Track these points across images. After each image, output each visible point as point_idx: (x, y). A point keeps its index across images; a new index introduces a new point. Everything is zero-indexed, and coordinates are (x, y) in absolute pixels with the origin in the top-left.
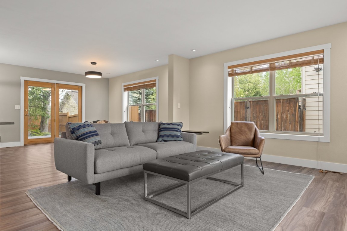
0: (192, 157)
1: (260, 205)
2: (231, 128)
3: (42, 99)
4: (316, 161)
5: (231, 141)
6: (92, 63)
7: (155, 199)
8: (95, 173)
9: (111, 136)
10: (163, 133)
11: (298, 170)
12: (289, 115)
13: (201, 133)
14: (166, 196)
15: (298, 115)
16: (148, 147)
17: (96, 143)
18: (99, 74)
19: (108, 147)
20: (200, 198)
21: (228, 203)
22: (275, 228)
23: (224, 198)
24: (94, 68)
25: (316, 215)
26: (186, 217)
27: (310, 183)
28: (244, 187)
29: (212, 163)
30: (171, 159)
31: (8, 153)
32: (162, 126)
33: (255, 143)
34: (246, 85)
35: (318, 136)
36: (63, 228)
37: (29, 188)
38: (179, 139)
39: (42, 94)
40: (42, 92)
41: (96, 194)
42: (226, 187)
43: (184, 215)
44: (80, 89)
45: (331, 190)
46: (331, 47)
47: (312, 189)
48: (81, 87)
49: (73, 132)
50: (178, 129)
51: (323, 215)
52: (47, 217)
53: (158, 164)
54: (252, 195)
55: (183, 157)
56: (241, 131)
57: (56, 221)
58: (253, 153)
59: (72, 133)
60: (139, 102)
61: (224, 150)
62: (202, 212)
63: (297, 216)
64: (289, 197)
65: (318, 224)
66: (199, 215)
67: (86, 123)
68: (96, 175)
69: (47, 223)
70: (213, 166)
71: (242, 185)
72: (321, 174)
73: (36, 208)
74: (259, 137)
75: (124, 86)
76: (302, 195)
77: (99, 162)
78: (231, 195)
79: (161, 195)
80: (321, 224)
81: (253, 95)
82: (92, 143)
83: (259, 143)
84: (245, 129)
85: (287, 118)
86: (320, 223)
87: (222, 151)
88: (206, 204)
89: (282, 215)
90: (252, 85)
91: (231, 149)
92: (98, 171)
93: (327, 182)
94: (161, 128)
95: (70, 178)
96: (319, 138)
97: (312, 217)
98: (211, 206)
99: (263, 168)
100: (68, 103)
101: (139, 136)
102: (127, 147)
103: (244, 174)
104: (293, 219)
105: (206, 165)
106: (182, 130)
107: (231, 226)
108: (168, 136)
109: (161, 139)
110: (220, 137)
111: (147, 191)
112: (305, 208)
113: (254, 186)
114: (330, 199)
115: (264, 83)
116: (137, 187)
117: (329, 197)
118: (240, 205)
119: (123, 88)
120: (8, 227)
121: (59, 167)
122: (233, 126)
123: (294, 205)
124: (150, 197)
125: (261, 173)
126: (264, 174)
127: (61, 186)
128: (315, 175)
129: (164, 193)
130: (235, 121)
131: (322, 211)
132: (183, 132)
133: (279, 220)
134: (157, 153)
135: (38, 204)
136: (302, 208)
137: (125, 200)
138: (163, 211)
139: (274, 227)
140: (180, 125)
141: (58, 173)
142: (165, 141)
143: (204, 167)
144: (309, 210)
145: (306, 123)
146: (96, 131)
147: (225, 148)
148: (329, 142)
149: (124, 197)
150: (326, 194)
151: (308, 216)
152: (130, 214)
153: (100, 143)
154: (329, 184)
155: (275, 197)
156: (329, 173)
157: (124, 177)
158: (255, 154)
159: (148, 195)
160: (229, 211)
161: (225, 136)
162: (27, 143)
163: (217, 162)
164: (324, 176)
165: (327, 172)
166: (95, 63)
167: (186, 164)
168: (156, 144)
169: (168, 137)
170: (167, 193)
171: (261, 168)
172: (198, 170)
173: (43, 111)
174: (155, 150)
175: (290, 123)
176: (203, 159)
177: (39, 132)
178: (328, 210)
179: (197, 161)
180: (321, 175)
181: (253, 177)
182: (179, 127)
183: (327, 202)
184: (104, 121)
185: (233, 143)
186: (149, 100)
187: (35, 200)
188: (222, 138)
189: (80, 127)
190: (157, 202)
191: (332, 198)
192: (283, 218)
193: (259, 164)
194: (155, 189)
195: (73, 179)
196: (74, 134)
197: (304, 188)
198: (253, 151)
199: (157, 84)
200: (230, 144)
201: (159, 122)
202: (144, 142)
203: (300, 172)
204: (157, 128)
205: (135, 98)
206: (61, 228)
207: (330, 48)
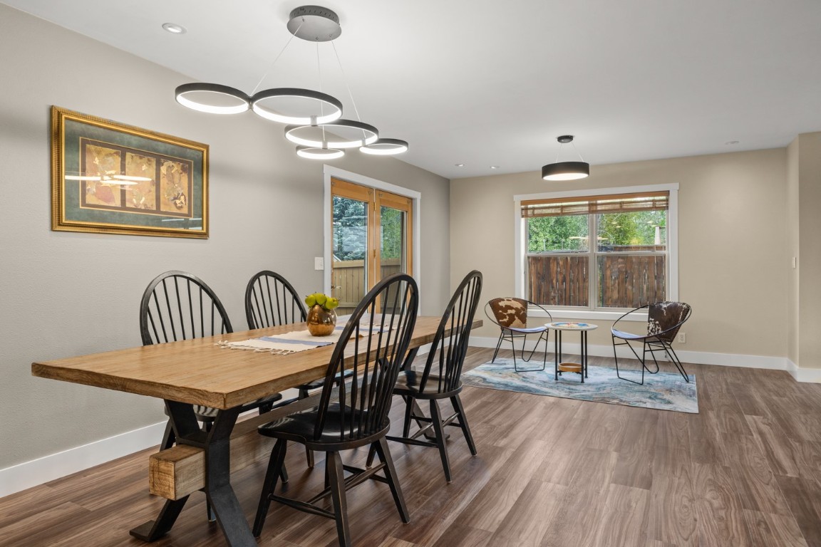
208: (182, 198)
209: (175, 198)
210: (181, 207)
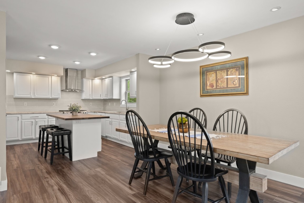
208: (236, 81)
209: (233, 82)
210: (236, 84)
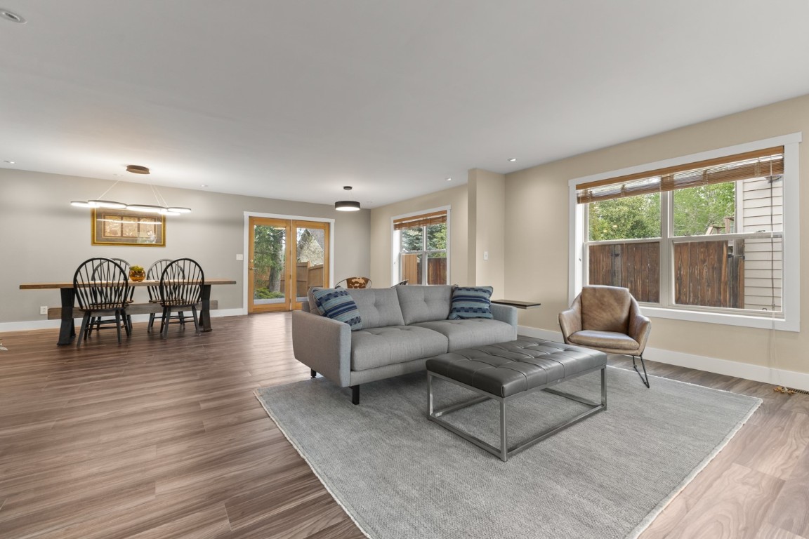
0: (510, 351)
1: (640, 449)
2: (582, 297)
3: (272, 241)
4: (765, 368)
5: (583, 322)
6: (345, 188)
7: (446, 419)
8: (352, 370)
9: (374, 309)
10: (459, 305)
11: (724, 383)
12: (705, 271)
13: (526, 306)
14: (465, 416)
15: (725, 270)
16: (434, 330)
17: (353, 322)
18: (356, 204)
19: (370, 328)
20: (524, 424)
21: (576, 439)
22: (671, 500)
23: (569, 429)
24: (348, 196)
25: (764, 483)
26: (499, 458)
27: (751, 414)
28: (607, 411)
29: (544, 365)
30: (473, 352)
31: (227, 325)
32: (457, 293)
33: (630, 326)
34: (614, 210)
35: (771, 317)
36: (306, 454)
37: (258, 385)
38: (487, 315)
39: (271, 234)
40: (272, 231)
41: (354, 403)
42: (572, 408)
43: (495, 454)
44: (327, 228)
45: (800, 432)
46: (801, 141)
47: (756, 427)
48: (329, 224)
49: (319, 303)
50: (485, 299)
51: (779, 484)
52: (284, 435)
53: (451, 362)
54: (622, 427)
55: (493, 350)
56: (603, 304)
57: (296, 442)
58: (627, 347)
59: (319, 306)
60: (417, 243)
61: (568, 338)
62: (528, 451)
63: (718, 481)
64: (702, 440)
65: (766, 504)
66: (521, 456)
67: (338, 290)
68: (353, 373)
69: (283, 444)
70: (548, 372)
71: (604, 406)
72: (780, 395)
73: (268, 418)
74: (639, 317)
75: (395, 221)
76: (732, 437)
77: (358, 353)
78: (581, 424)
79: (456, 413)
80: (774, 505)
81: (629, 227)
82: (346, 322)
83: (638, 328)
84: (609, 299)
85: (701, 274)
86: (773, 501)
87: (566, 343)
88: (535, 437)
89: (687, 476)
90: (626, 209)
91: (582, 336)
92: (357, 367)
93: (793, 414)
94: (456, 296)
95: (313, 374)
96: (773, 322)
97: (754, 486)
98: (545, 443)
99: (648, 375)
100: (308, 248)
101: (420, 309)
102: (401, 329)
103: (608, 384)
104: (710, 486)
105: (535, 369)
106: (492, 299)
107: (581, 485)
108: (467, 310)
109: (455, 315)
110: (560, 315)
111: (433, 403)
112: (738, 465)
113: (627, 410)
114: (797, 453)
115: (651, 203)
116: (417, 395)
117: (796, 447)
118: (599, 446)
119: (393, 224)
120: (232, 444)
121: (300, 355)
122: (587, 295)
123: (713, 458)
124: (438, 414)
125: (644, 385)
126: (648, 387)
127: (300, 385)
128: (765, 397)
129: (460, 411)
130: (590, 283)
131: (778, 476)
132: (492, 302)
133: (680, 484)
134: (449, 340)
135: (271, 411)
136: (730, 465)
137: (399, 417)
138: (459, 443)
139: (670, 498)
140: (488, 291)
141: (295, 363)
142: (462, 318)
143: (531, 372)
144: (747, 471)
145: (746, 285)
146: (352, 303)
147: (572, 335)
148: (799, 331)
149: (396, 412)
150: (789, 440)
151: (744, 484)
152: (405, 442)
153: (359, 322)
154: (796, 420)
155: (673, 437)
156: (798, 394)
157: (396, 377)
158: (631, 349)
159: (435, 411)
160: (578, 456)
161: (570, 313)
162: (251, 311)
163: (555, 365)
164: (785, 400)
165: (792, 392)
166: (350, 188)
167: (498, 366)
168: (447, 323)
169: (468, 312)
170: (466, 410)
171: (643, 373)
172: (519, 378)
173: (272, 260)
174: (446, 334)
175: (708, 286)
176: (529, 357)
177: (267, 292)
178: (791, 476)
179: (518, 360)
180: (777, 398)
181: (626, 392)
182: (486, 295)
183: (790, 457)
184: (363, 278)
185: (586, 325)
186: (435, 240)
187: (267, 405)
188: (565, 317)
189: (330, 296)
190: (448, 425)
191: (803, 450)
192: (688, 481)
193: (640, 367)
194: (446, 401)
195: (318, 375)
196: (321, 307)
197: (737, 423)
198: (626, 343)
199: (448, 219)
200: (580, 327)
201: (452, 285)
202: (427, 319)
203: (729, 388)
204: (448, 295)
205: (411, 238)
206: (304, 455)
207: (800, 143)
